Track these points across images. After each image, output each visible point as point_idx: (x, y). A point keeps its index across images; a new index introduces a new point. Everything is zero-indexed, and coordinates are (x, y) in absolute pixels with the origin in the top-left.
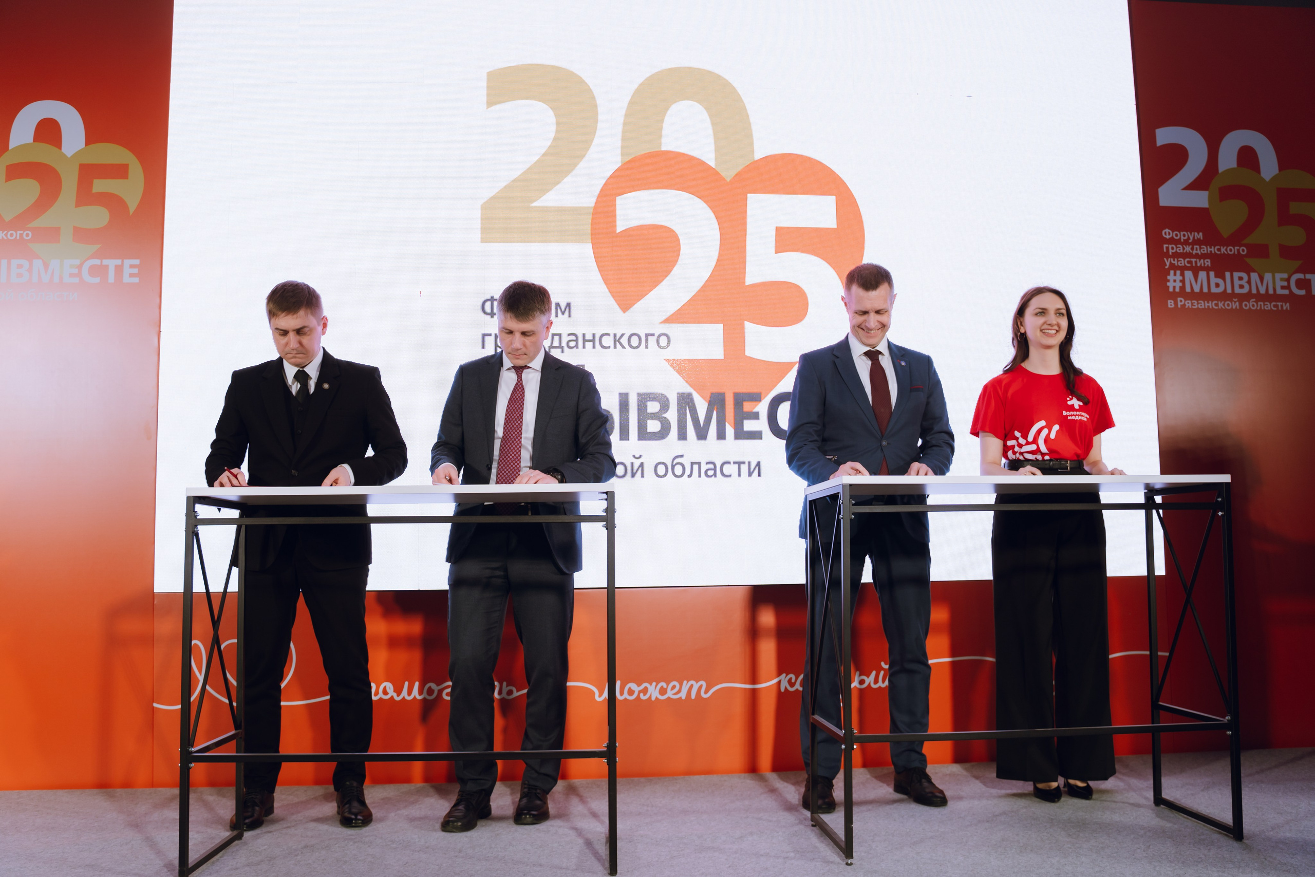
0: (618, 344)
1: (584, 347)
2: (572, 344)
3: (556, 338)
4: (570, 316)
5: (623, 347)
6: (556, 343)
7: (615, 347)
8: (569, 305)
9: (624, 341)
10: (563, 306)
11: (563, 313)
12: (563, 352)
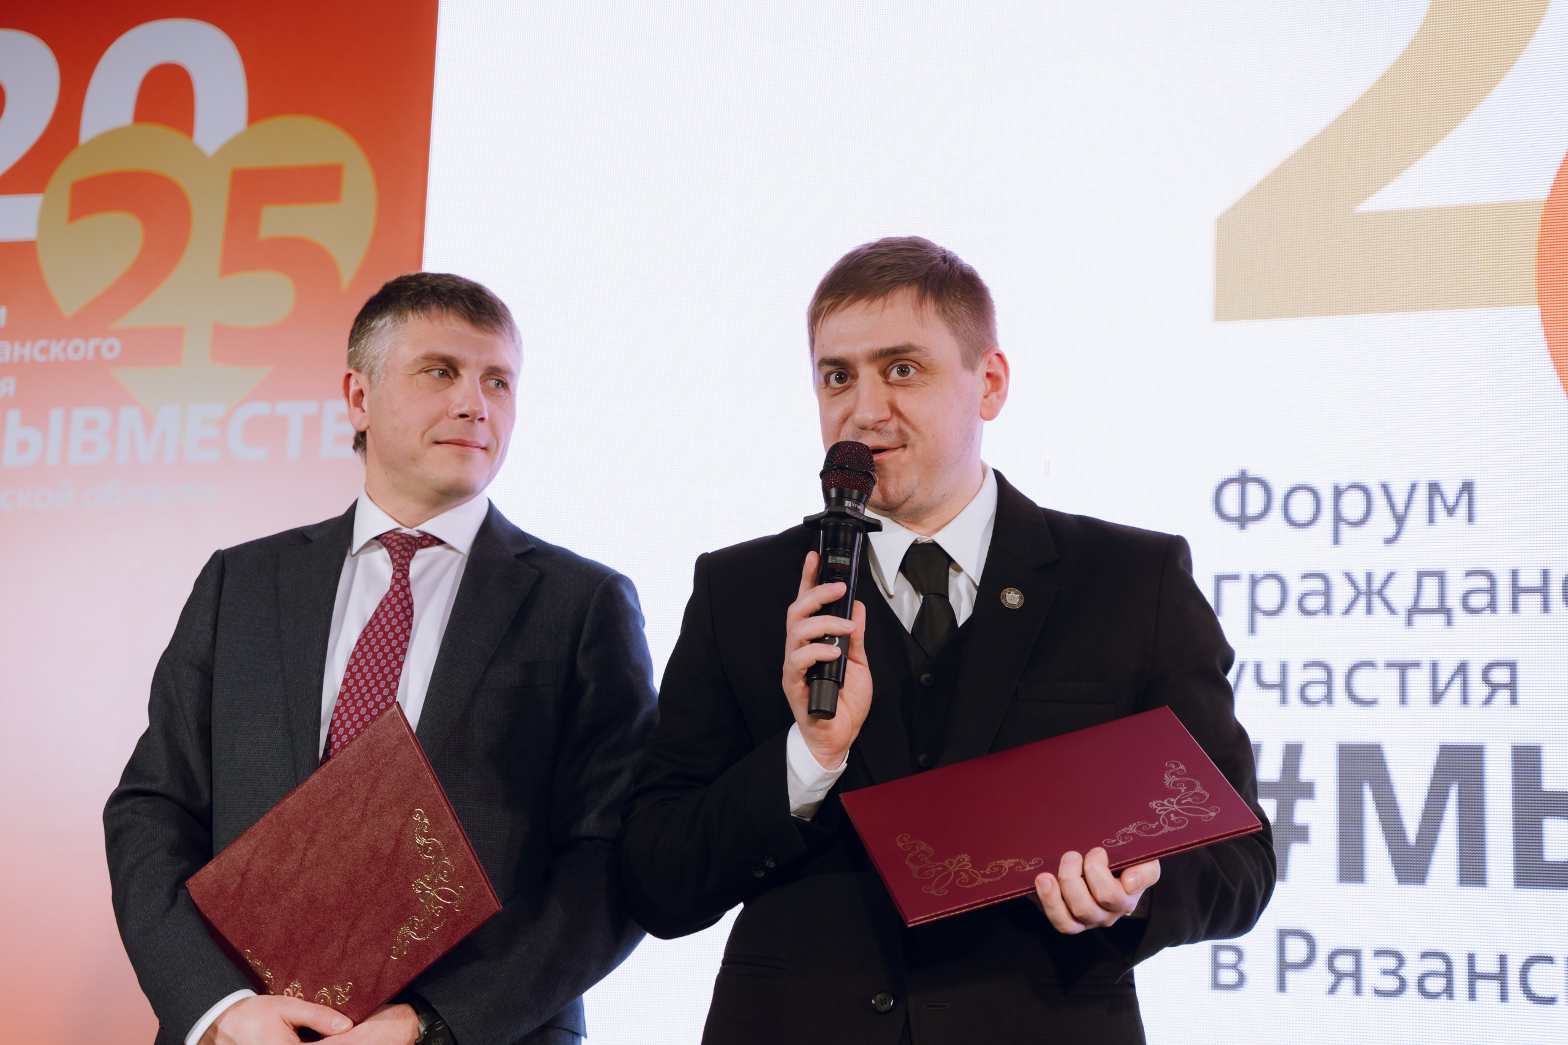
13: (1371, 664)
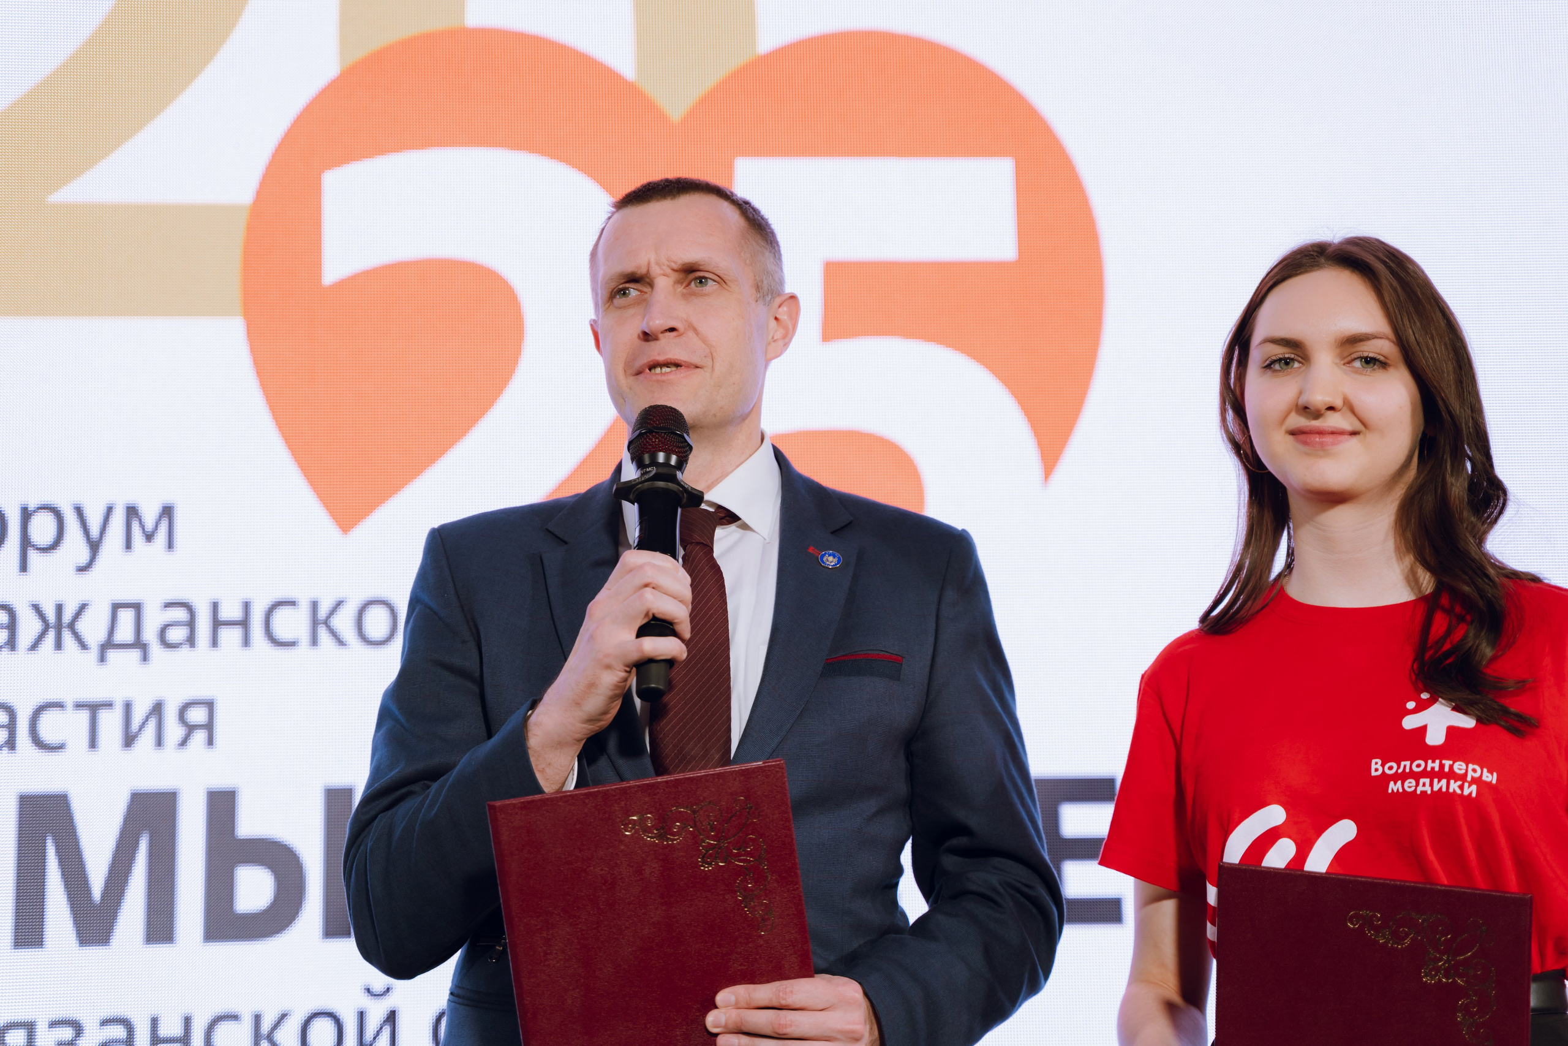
0: (323, 633)
1: (215, 643)
2: (177, 634)
3: (126, 617)
4: (170, 545)
5: (341, 642)
6: (125, 632)
7: (314, 641)
8: (167, 512)
9: (344, 622)
10: (149, 515)
11: (149, 537)
12: (145, 658)
13: (59, 705)
